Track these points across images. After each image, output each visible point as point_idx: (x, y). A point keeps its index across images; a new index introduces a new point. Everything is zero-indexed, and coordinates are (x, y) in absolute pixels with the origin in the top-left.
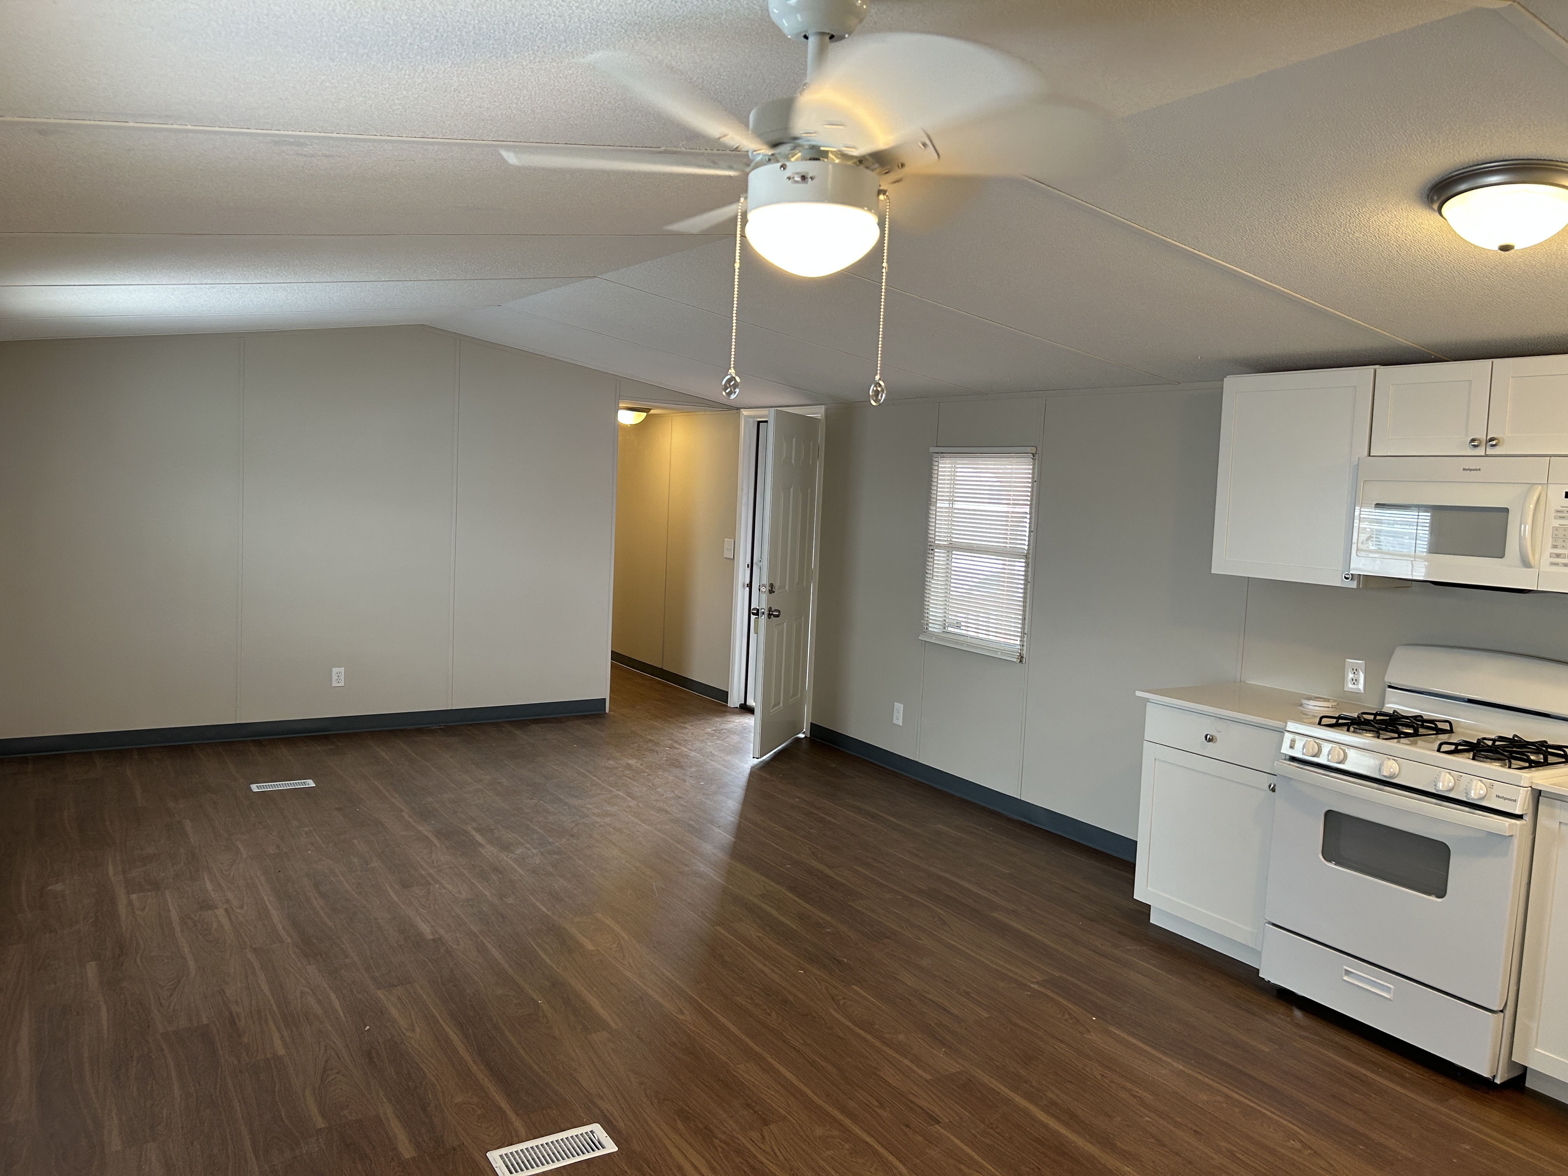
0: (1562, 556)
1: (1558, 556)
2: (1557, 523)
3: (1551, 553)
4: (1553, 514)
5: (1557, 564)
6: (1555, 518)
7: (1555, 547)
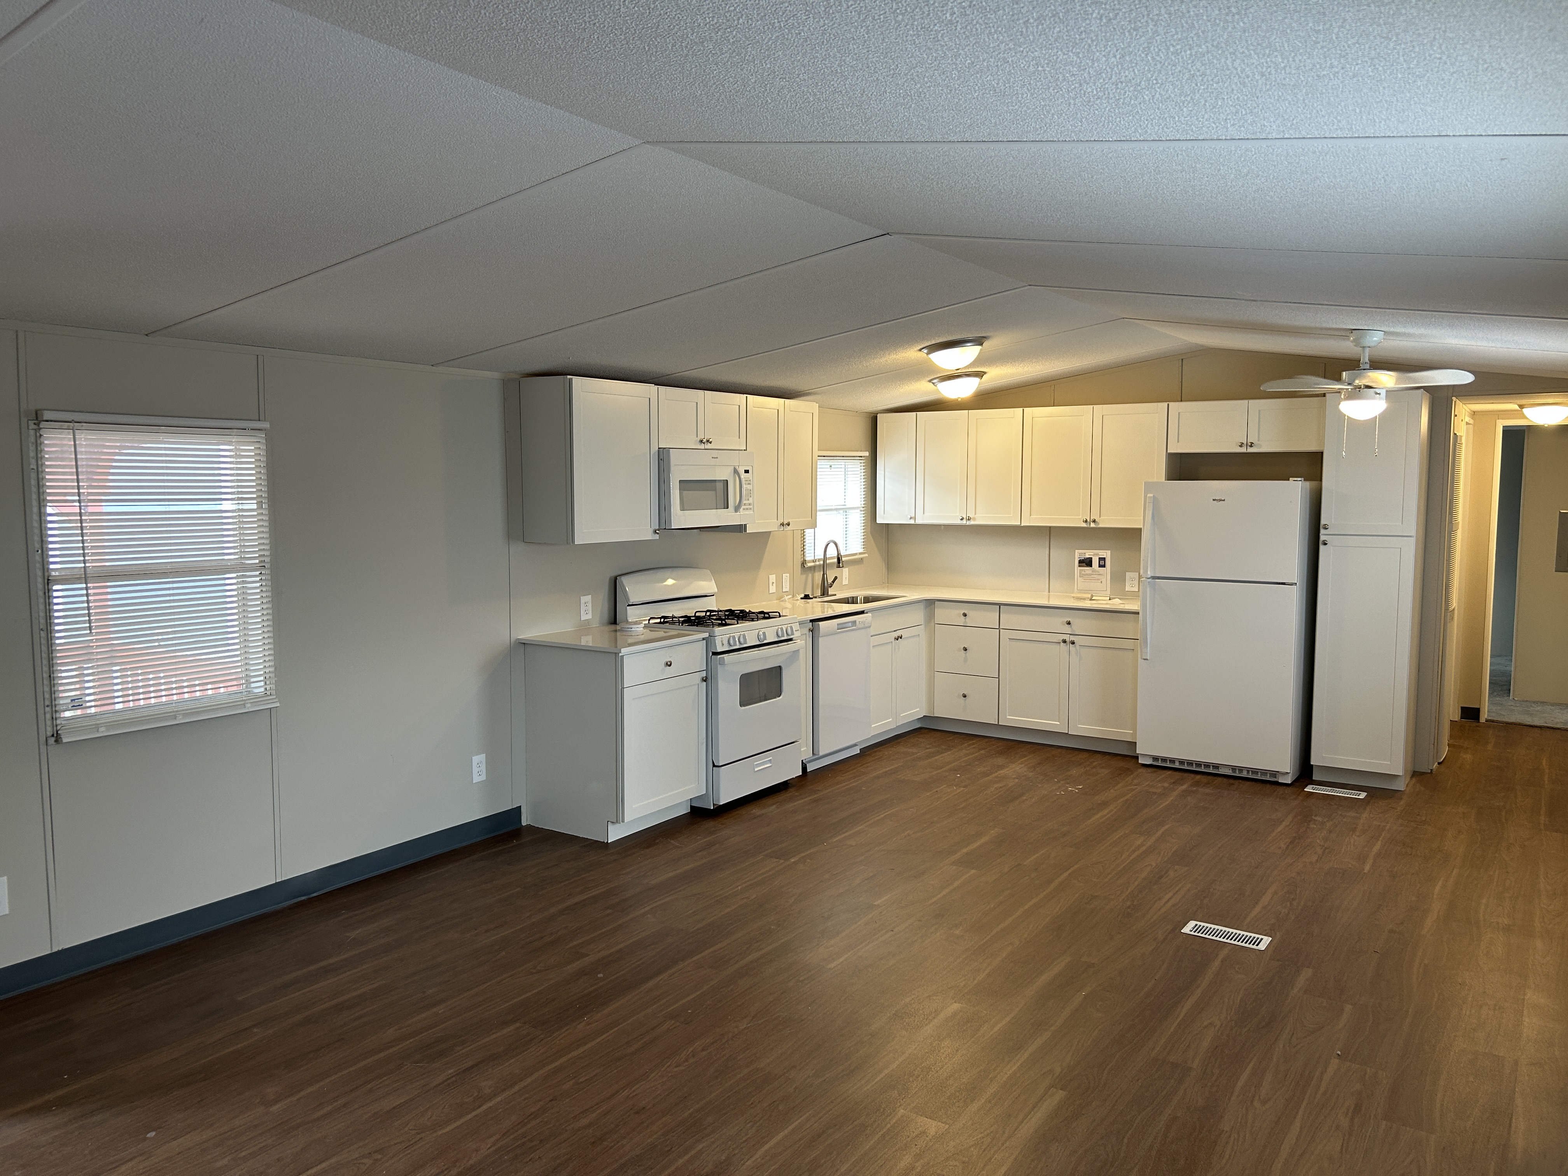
0: (746, 504)
2: (744, 487)
3: (743, 503)
5: (745, 509)
6: (743, 485)
7: (744, 500)
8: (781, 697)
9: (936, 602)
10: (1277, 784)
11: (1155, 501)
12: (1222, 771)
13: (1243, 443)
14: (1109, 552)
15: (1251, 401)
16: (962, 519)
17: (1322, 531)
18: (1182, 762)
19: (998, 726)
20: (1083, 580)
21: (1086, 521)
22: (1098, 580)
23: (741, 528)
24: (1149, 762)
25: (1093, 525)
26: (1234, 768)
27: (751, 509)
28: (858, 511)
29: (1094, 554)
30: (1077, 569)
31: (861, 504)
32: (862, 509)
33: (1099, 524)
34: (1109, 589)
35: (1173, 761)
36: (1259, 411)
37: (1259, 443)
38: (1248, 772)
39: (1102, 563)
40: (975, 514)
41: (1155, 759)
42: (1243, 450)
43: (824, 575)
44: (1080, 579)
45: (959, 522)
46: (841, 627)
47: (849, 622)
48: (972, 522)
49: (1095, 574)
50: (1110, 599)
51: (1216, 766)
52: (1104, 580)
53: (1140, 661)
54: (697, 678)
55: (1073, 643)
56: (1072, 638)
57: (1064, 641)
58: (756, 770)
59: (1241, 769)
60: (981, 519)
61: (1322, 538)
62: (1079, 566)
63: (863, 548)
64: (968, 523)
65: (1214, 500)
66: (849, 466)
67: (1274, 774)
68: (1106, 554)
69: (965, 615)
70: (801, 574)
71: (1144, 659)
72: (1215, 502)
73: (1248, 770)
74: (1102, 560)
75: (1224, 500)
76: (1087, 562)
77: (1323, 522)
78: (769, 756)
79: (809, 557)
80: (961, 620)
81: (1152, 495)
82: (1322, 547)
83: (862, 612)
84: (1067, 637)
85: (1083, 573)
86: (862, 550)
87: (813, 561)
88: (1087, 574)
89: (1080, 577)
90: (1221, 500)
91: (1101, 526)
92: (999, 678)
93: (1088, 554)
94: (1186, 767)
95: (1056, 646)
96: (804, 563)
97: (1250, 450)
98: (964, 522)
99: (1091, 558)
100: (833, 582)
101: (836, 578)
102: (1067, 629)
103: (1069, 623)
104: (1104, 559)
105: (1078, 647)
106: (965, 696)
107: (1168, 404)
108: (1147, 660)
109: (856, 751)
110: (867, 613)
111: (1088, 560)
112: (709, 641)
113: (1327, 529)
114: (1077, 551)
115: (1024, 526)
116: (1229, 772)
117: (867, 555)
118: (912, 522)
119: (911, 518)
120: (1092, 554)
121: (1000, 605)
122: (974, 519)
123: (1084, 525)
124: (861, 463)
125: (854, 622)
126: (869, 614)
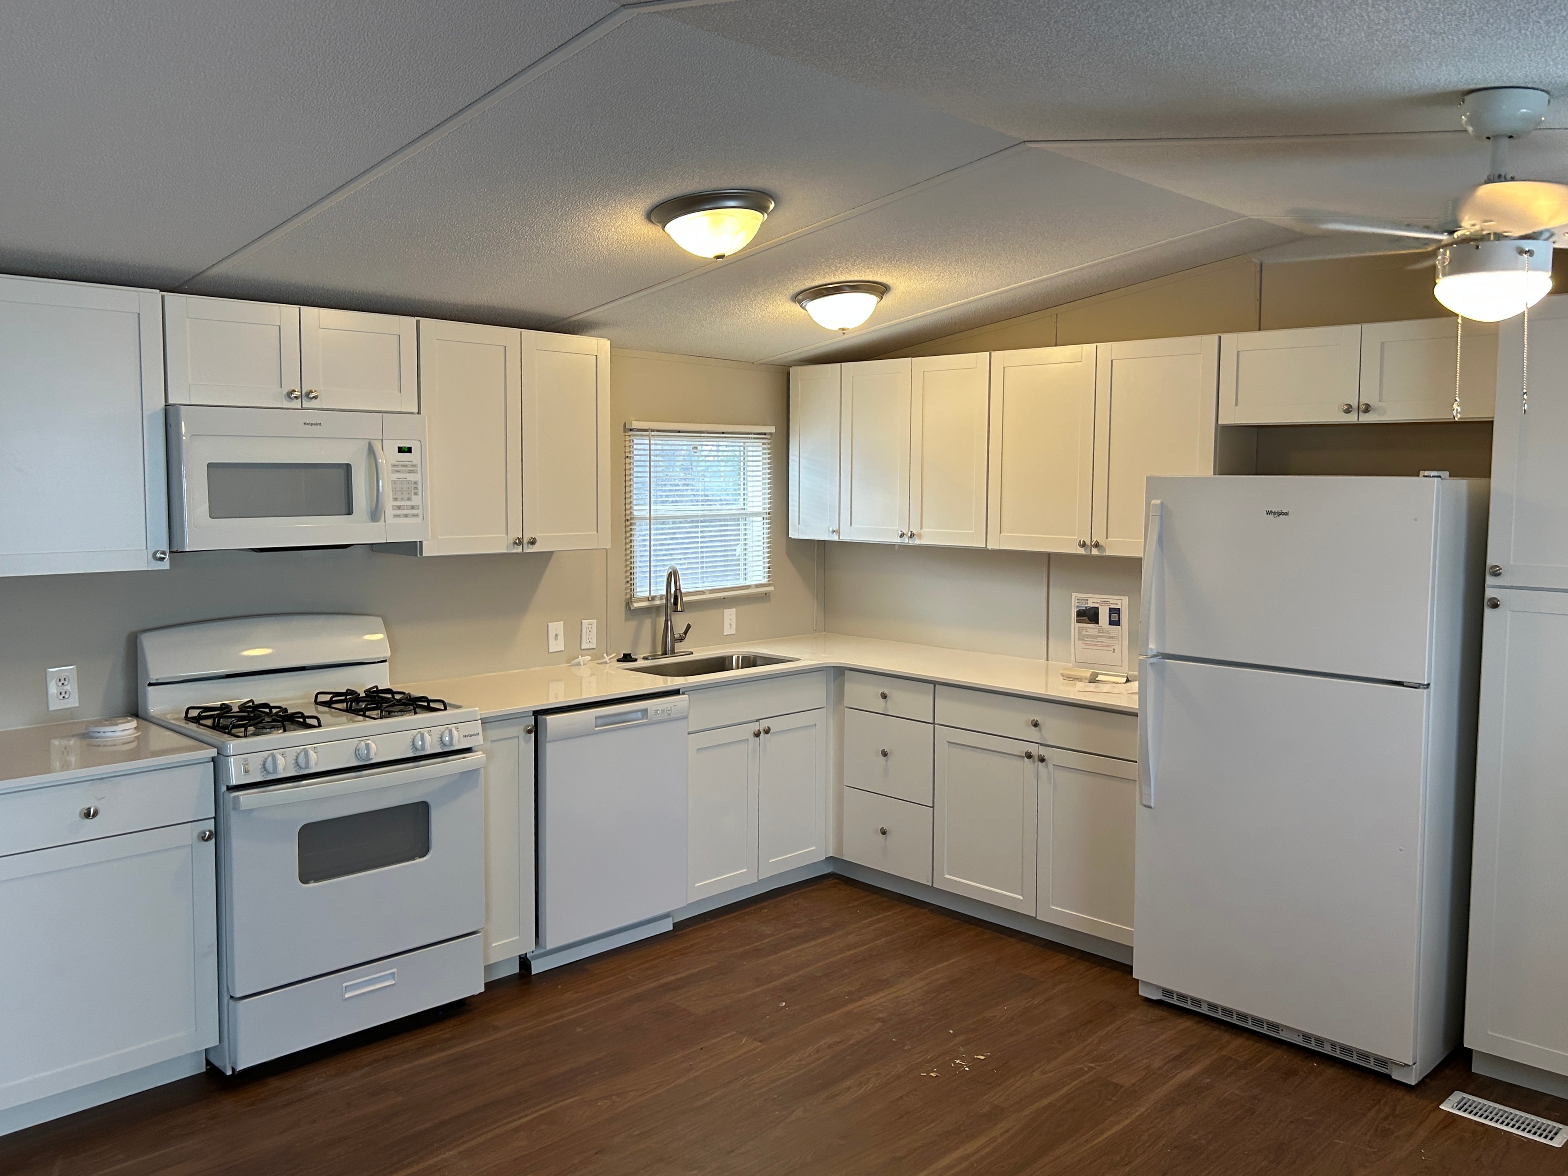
0: (402, 508)
1: (399, 508)
2: (395, 476)
3: (393, 506)
4: (390, 468)
5: (399, 516)
6: (393, 472)
7: (395, 499)
8: (425, 858)
9: (847, 672)
10: (1388, 1077)
11: (1164, 513)
12: (1283, 1036)
13: (1350, 406)
14: (1126, 599)
15: (1365, 326)
16: (902, 536)
17: (1490, 580)
19: (931, 889)
20: (1083, 646)
21: (1084, 545)
22: (1108, 646)
23: (412, 548)
24: (1156, 996)
25: (1095, 552)
26: (1310, 1037)
27: (416, 515)
28: (760, 519)
29: (1101, 601)
30: (1075, 626)
31: (764, 509)
32: (766, 516)
33: (1105, 551)
34: (1126, 664)
36: (1382, 343)
37: (1381, 404)
38: (1335, 1048)
39: (1115, 617)
40: (921, 528)
42: (1352, 418)
43: (666, 621)
44: (1080, 644)
45: (898, 540)
46: (602, 721)
47: (637, 711)
48: (917, 542)
49: (1103, 637)
50: (1128, 681)
51: (1273, 1026)
52: (1117, 648)
53: (1139, 809)
54: (189, 833)
55: (1042, 760)
56: (1043, 751)
57: (1029, 756)
58: (347, 995)
59: (1323, 1042)
60: (929, 538)
61: (1489, 593)
62: (1078, 621)
63: (769, 577)
64: (911, 542)
65: (1268, 513)
66: (750, 449)
67: (1384, 1062)
68: (1122, 602)
69: (884, 696)
70: (626, 619)
71: (1145, 806)
72: (1271, 516)
73: (1335, 1045)
74: (1115, 612)
75: (1287, 514)
76: (1089, 615)
77: (1491, 561)
78: (391, 967)
79: (642, 591)
80: (879, 705)
81: (1158, 502)
82: (1488, 612)
83: (676, 692)
84: (1034, 749)
85: (1084, 633)
86: (766, 581)
87: (648, 599)
88: (1090, 636)
89: (1079, 639)
91: (1108, 553)
92: (933, 807)
93: (1093, 600)
95: (1018, 763)
96: (628, 603)
97: (1365, 418)
98: (906, 540)
99: (1097, 608)
100: (686, 633)
101: (689, 627)
102: (1033, 734)
103: (1036, 725)
104: (1117, 611)
105: (1051, 767)
106: (884, 832)
107: (1220, 338)
108: (1150, 807)
109: (667, 926)
110: (684, 693)
111: (1093, 611)
112: (218, 764)
113: (1500, 574)
114: (1074, 595)
115: (993, 551)
116: (1299, 1041)
117: (772, 588)
118: (835, 538)
119: (833, 531)
120: (1099, 601)
121: (935, 683)
122: (920, 536)
123: (1081, 551)
124: (764, 444)
125: (645, 711)
126: (686, 696)
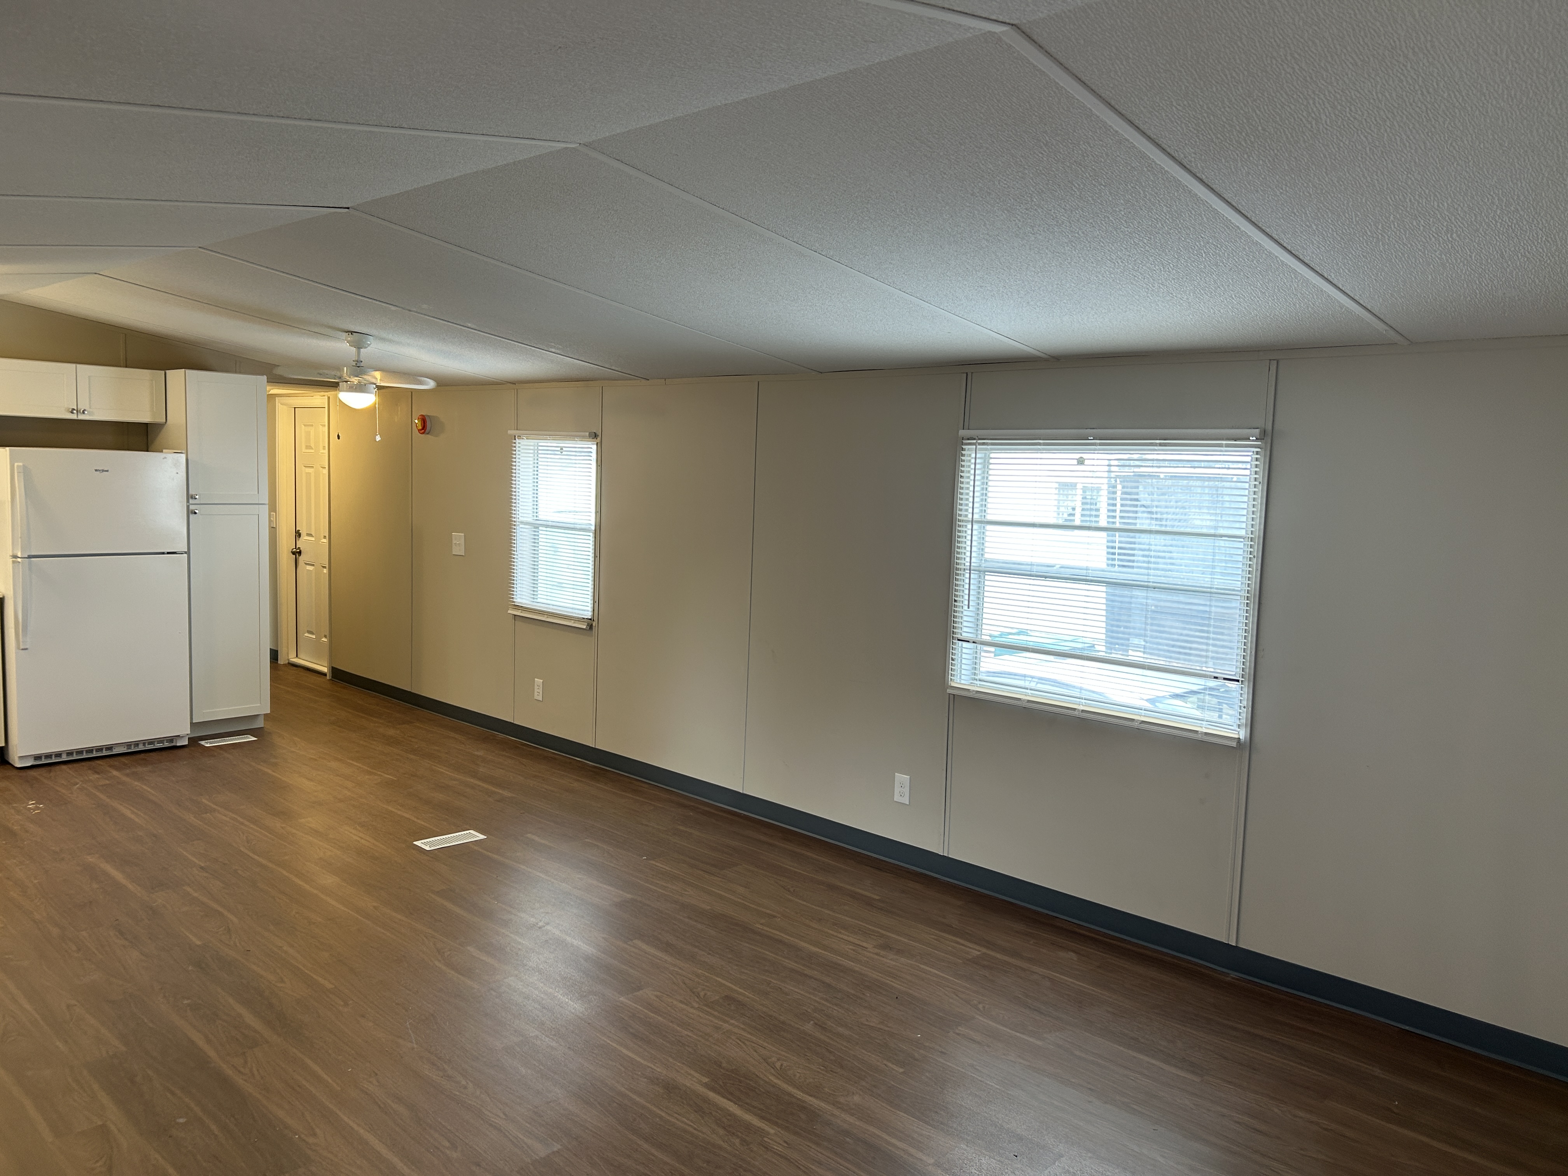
11: (26, 471)
12: (116, 751)
13: (74, 410)
15: (78, 366)
17: (191, 501)
18: (69, 753)
26: (129, 744)
35: (58, 755)
36: (89, 377)
37: (91, 410)
38: (144, 744)
41: (38, 757)
42: (74, 417)
51: (110, 748)
53: (15, 652)
59: (137, 744)
61: (191, 507)
65: (96, 470)
67: (171, 739)
71: (23, 649)
72: (98, 472)
73: (144, 742)
81: (21, 464)
82: (191, 516)
90: (103, 471)
94: (75, 757)
97: (81, 417)
108: (26, 649)
113: (195, 498)
